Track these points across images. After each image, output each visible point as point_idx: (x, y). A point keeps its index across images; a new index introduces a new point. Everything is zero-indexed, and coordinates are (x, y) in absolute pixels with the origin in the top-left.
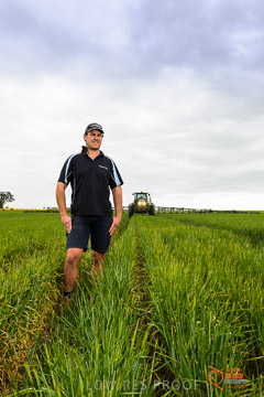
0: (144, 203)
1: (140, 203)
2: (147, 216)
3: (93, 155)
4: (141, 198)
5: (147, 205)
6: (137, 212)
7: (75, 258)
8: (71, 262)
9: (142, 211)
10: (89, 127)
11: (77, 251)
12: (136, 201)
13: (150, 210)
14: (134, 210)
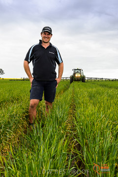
0: (79, 75)
1: (76, 75)
2: (80, 83)
3: (45, 46)
4: (78, 72)
5: (81, 76)
6: (75, 80)
7: (35, 104)
8: (32, 107)
9: (78, 80)
10: (44, 29)
11: (36, 101)
12: (74, 74)
13: (83, 79)
14: (73, 79)
